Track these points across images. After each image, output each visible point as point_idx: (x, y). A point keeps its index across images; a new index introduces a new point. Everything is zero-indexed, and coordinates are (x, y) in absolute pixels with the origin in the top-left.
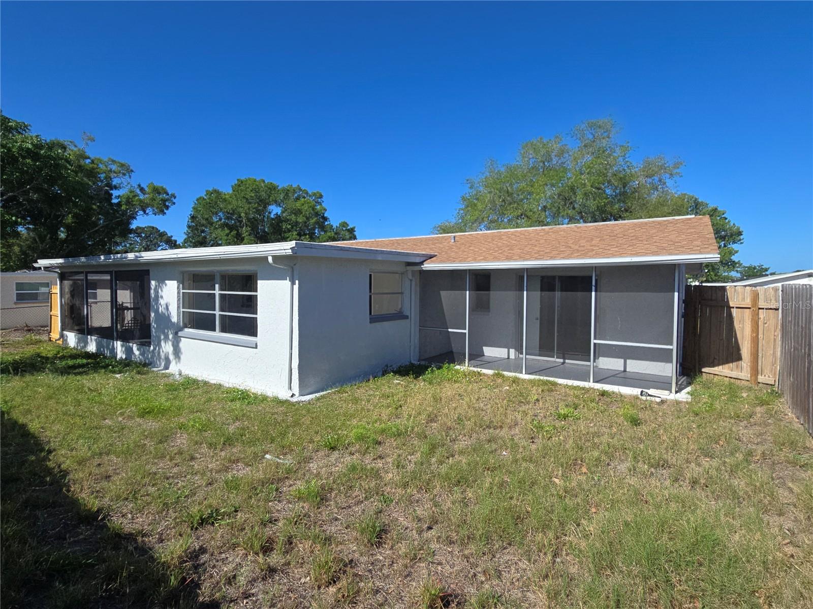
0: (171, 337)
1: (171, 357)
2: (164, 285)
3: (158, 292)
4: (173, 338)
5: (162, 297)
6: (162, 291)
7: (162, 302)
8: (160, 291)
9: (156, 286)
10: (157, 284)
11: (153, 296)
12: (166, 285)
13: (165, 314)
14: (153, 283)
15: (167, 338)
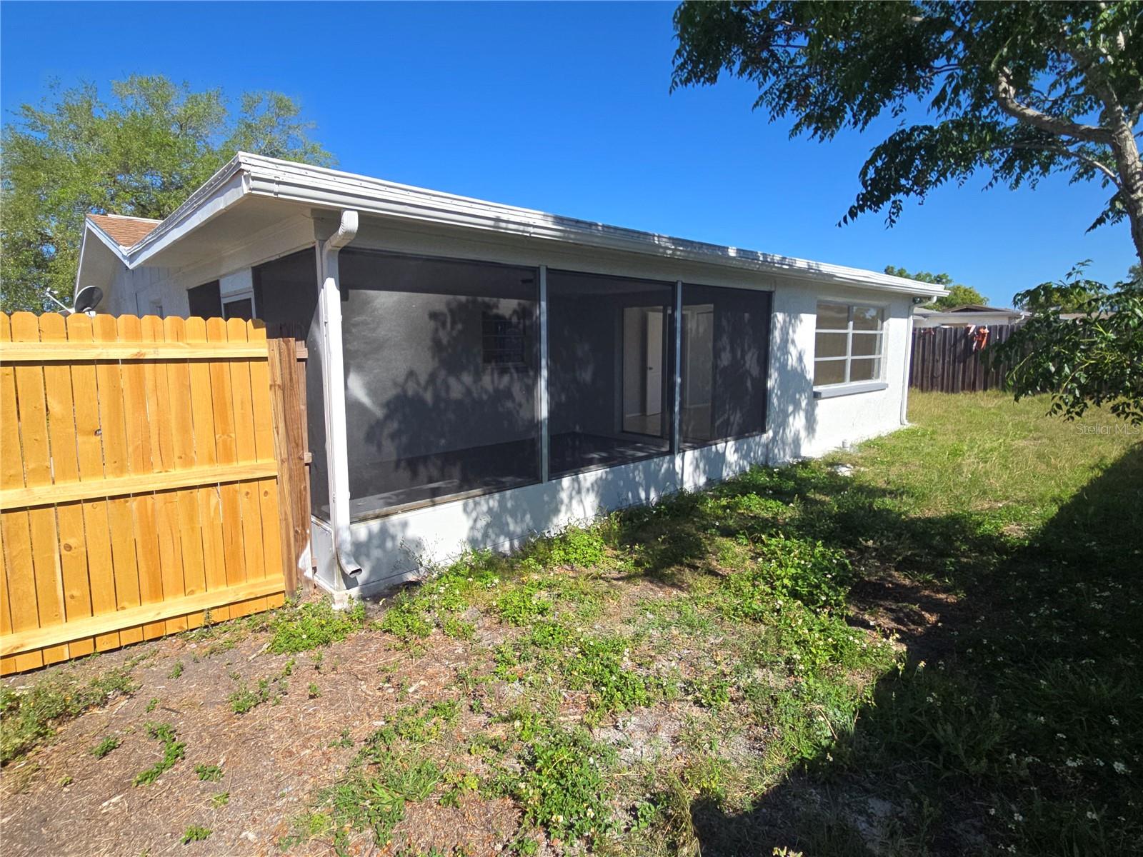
0: (804, 404)
1: (803, 434)
2: (798, 322)
3: (788, 333)
4: (807, 404)
5: (793, 342)
6: (794, 332)
7: (793, 351)
8: (791, 331)
9: (785, 321)
10: (788, 319)
11: (778, 341)
12: (801, 321)
13: (796, 369)
14: (780, 317)
15: (797, 406)
